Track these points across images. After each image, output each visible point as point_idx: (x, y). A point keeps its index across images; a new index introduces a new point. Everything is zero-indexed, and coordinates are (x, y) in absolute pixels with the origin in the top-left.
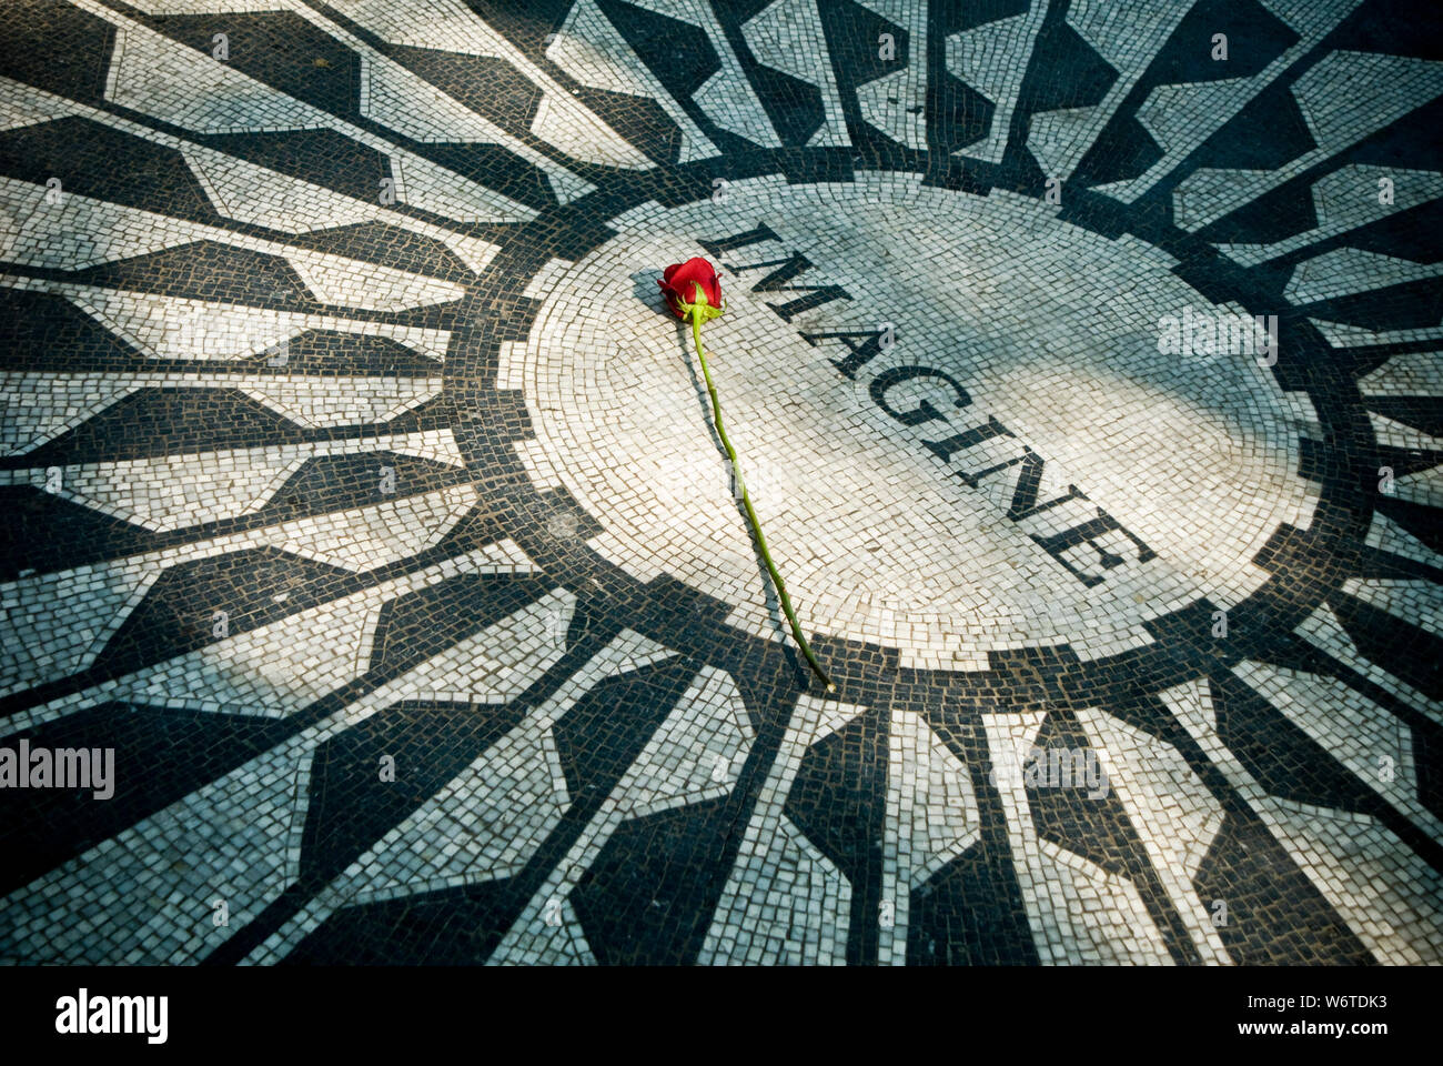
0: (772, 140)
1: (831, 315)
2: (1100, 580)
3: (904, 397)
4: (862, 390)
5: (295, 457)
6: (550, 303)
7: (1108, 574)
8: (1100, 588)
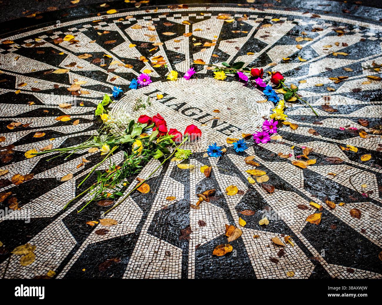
0: (158, 76)
1: (172, 102)
2: (231, 134)
3: (189, 112)
4: (180, 113)
5: (65, 138)
6: (114, 107)
7: (232, 134)
8: (231, 136)
